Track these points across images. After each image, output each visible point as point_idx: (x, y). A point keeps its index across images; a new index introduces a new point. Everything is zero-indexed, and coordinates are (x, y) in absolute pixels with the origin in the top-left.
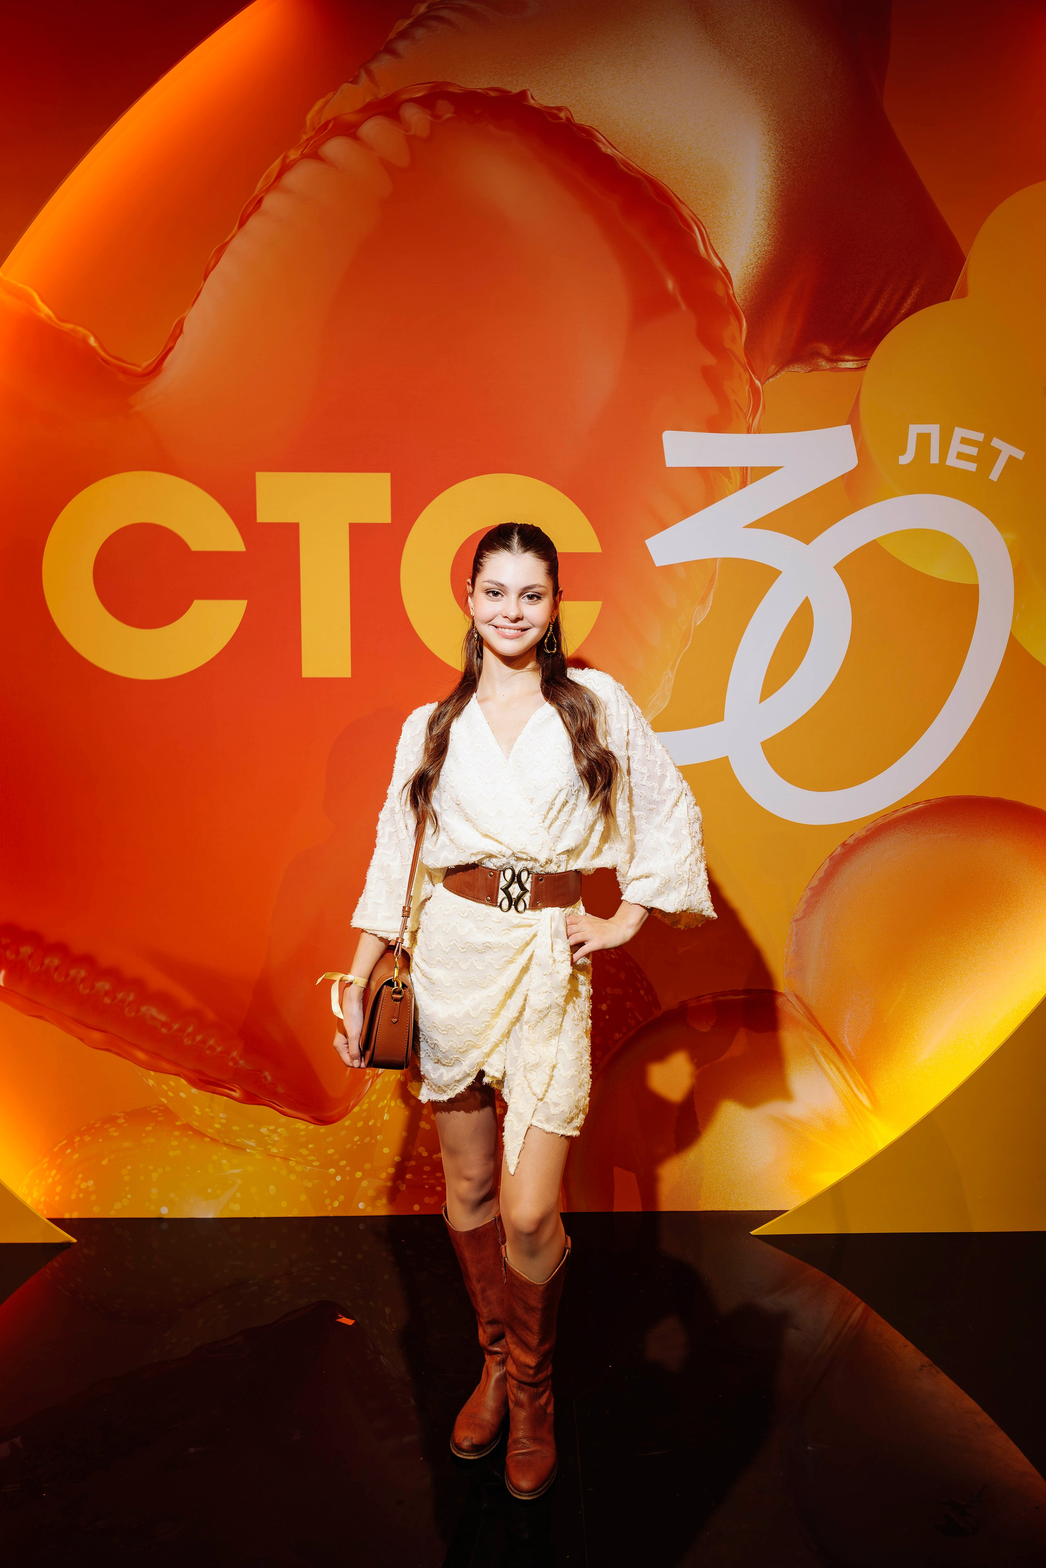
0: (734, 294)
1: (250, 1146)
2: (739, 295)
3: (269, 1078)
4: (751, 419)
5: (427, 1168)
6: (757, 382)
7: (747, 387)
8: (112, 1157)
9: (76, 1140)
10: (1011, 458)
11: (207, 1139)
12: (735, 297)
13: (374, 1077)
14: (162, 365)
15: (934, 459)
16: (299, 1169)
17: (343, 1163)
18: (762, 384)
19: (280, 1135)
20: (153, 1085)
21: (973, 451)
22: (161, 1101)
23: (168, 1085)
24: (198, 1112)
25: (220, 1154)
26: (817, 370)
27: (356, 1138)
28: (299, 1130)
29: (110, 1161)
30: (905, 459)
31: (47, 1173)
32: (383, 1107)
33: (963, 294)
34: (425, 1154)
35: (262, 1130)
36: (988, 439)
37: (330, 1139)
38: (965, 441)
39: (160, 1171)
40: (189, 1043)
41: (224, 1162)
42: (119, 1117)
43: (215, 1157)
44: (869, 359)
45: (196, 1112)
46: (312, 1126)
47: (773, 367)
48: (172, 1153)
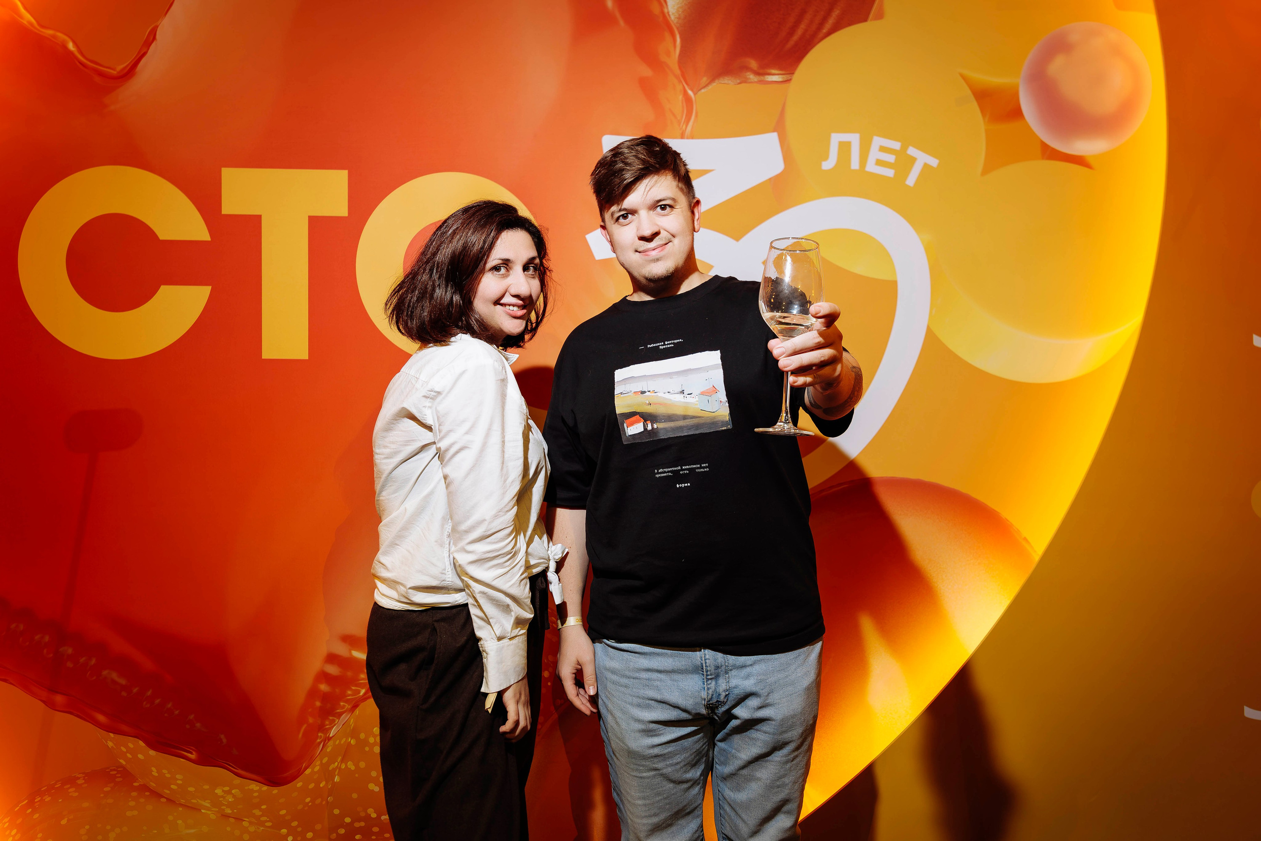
0: (668, 13)
1: (205, 806)
2: (673, 14)
3: (225, 741)
4: (684, 126)
5: (376, 829)
6: (690, 93)
7: (681, 97)
8: (71, 817)
9: (36, 801)
10: (926, 166)
11: (163, 800)
12: (669, 15)
13: (326, 741)
14: (136, 69)
15: (855, 164)
16: (252, 829)
17: (295, 824)
18: (695, 94)
19: (234, 796)
20: (112, 747)
21: (891, 158)
22: (120, 762)
23: (127, 747)
24: (155, 774)
25: (175, 814)
26: (745, 82)
27: (308, 800)
28: (253, 791)
29: (68, 821)
30: (828, 165)
31: (7, 833)
32: (334, 770)
33: (880, 16)
34: (374, 815)
35: (216, 791)
36: (904, 148)
37: (282, 800)
38: (883, 149)
39: (118, 830)
40: (148, 706)
41: (180, 822)
42: (79, 778)
43: (170, 818)
44: (793, 74)
45: (153, 773)
46: (265, 788)
47: (705, 79)
48: (129, 814)
